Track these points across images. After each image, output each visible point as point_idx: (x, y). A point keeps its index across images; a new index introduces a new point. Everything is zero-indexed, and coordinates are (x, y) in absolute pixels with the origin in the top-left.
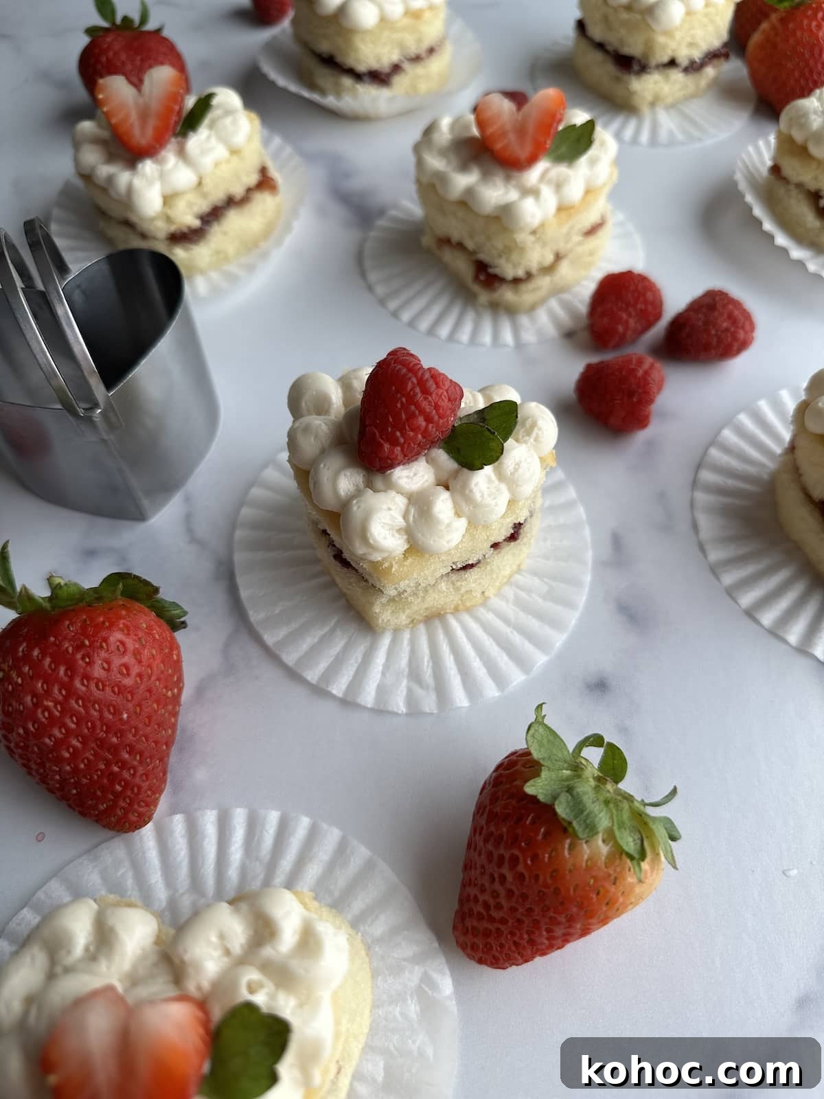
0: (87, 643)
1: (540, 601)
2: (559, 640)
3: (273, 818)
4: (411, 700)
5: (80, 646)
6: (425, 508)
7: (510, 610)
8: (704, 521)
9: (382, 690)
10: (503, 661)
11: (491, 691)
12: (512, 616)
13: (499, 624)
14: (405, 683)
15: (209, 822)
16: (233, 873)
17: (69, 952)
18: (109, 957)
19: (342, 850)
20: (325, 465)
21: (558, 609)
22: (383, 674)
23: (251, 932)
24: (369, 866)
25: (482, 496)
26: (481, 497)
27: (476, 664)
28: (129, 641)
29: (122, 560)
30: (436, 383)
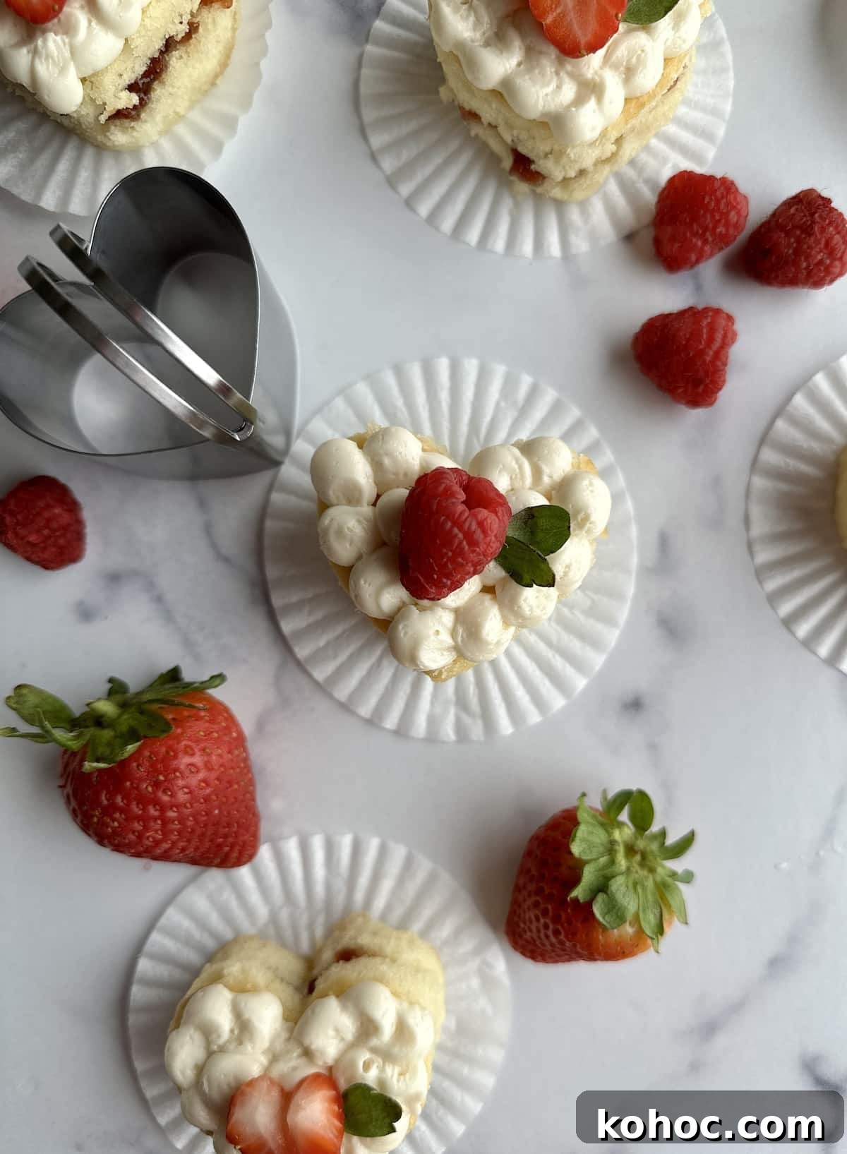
0: (161, 778)
1: (581, 618)
2: (598, 660)
3: (346, 842)
4: (460, 728)
5: (157, 784)
6: (473, 630)
7: (554, 631)
8: (756, 511)
9: (433, 721)
10: (545, 687)
11: (534, 717)
12: (554, 639)
13: (542, 647)
14: (452, 711)
15: (292, 848)
16: (319, 889)
17: (219, 1036)
18: (251, 1039)
19: (408, 864)
20: (365, 582)
21: (599, 627)
22: (432, 703)
23: (359, 1023)
24: (432, 878)
25: (531, 610)
26: (529, 611)
27: (521, 694)
28: (198, 760)
29: (150, 585)
30: (484, 532)
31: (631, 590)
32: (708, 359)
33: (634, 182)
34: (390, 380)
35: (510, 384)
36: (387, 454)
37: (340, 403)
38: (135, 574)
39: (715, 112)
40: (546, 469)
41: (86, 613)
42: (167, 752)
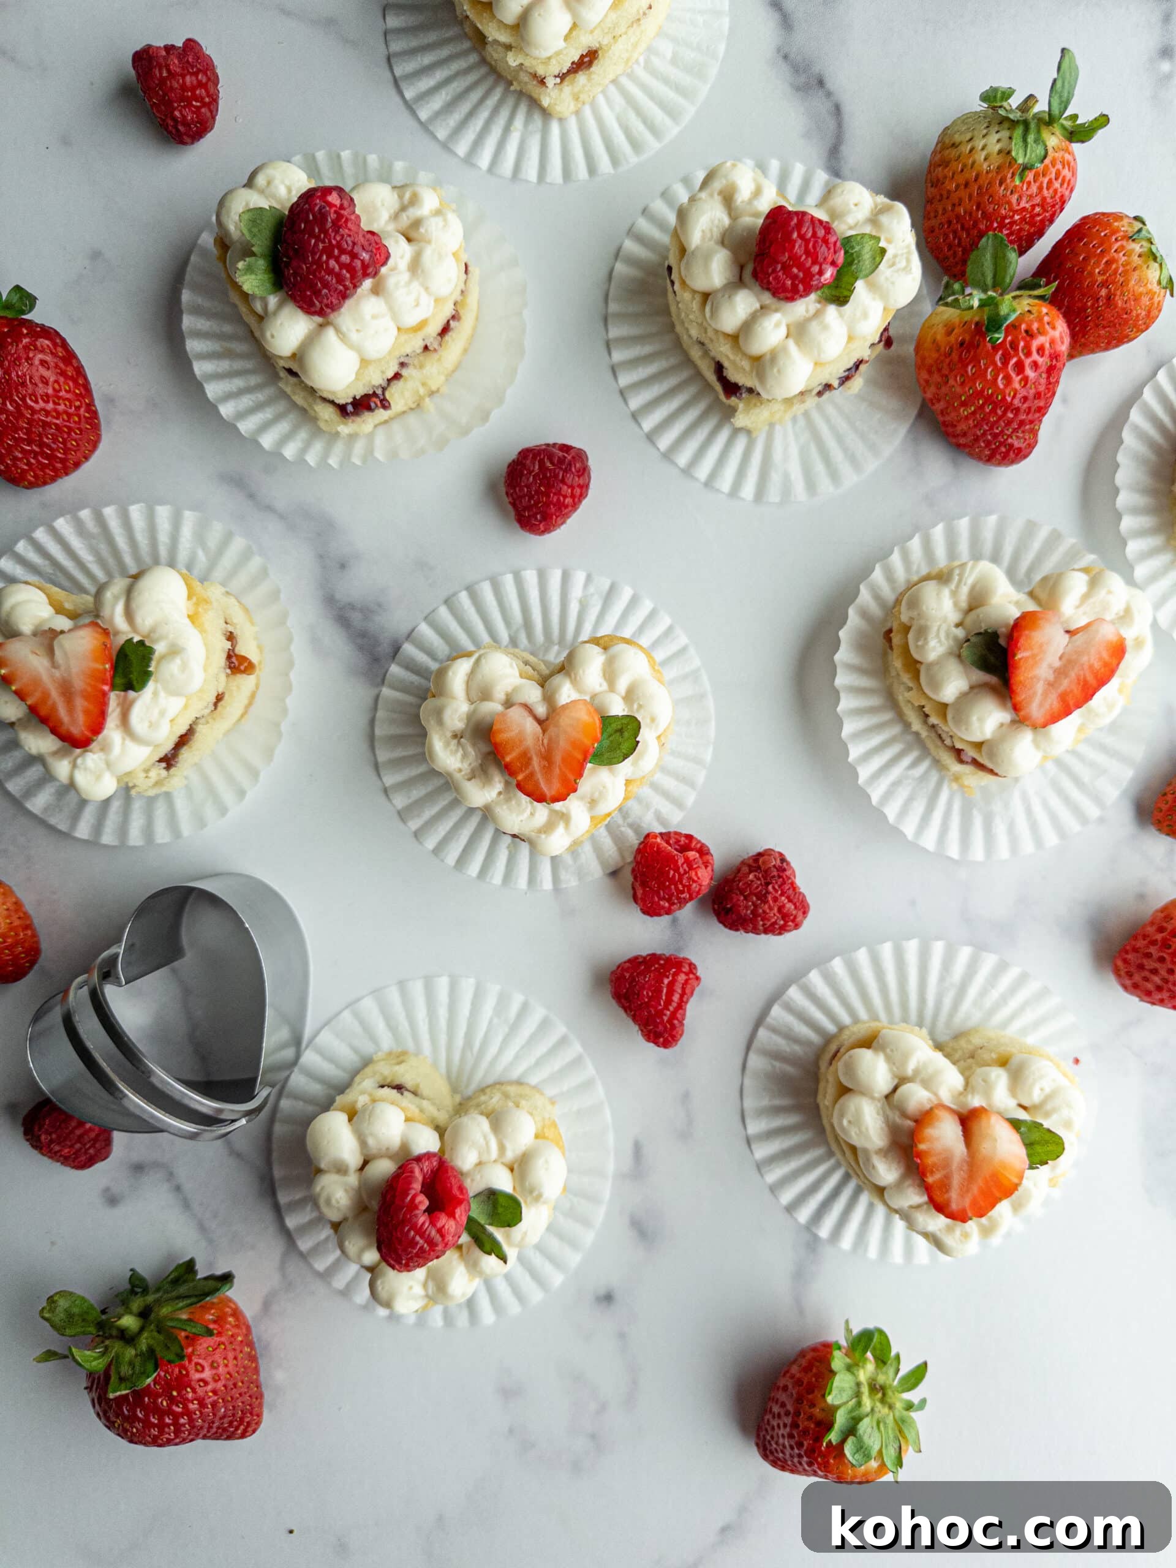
2: (574, 1259)
5: (171, 1398)
11: (514, 1308)
20: (350, 1242)
21: (578, 1229)
28: (207, 1374)
29: (170, 1176)
30: (443, 1236)
31: (607, 1195)
32: (665, 1018)
33: (619, 826)
34: (394, 996)
35: (503, 1000)
36: (371, 1134)
37: (346, 1015)
38: (157, 1165)
39: (698, 761)
40: (509, 1146)
41: (112, 1200)
42: (180, 1372)
